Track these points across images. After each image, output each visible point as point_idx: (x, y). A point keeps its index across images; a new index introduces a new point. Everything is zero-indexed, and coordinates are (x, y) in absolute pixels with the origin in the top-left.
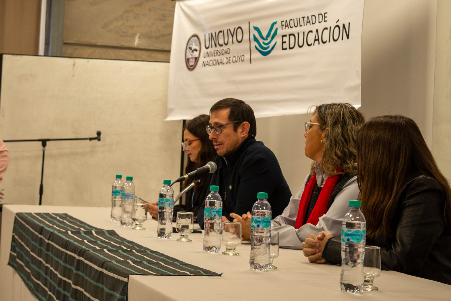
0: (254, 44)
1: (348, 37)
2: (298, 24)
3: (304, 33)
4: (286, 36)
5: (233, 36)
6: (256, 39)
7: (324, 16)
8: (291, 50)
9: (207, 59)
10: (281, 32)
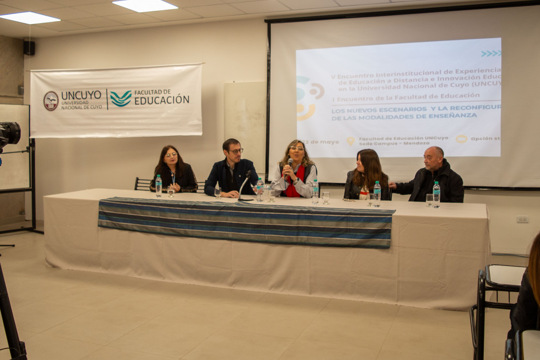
1: (188, 102)
2: (148, 92)
3: (152, 98)
4: (138, 98)
5: (91, 95)
6: (112, 97)
7: (169, 91)
8: (143, 105)
9: (65, 106)
10: (134, 96)
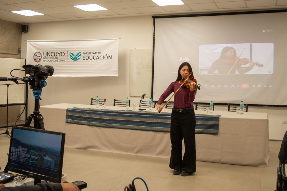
0: (69, 57)
1: (111, 59)
2: (90, 53)
3: (92, 56)
4: (84, 56)
5: (59, 54)
6: (70, 56)
7: (101, 53)
8: (87, 60)
9: (45, 60)
10: (82, 55)
